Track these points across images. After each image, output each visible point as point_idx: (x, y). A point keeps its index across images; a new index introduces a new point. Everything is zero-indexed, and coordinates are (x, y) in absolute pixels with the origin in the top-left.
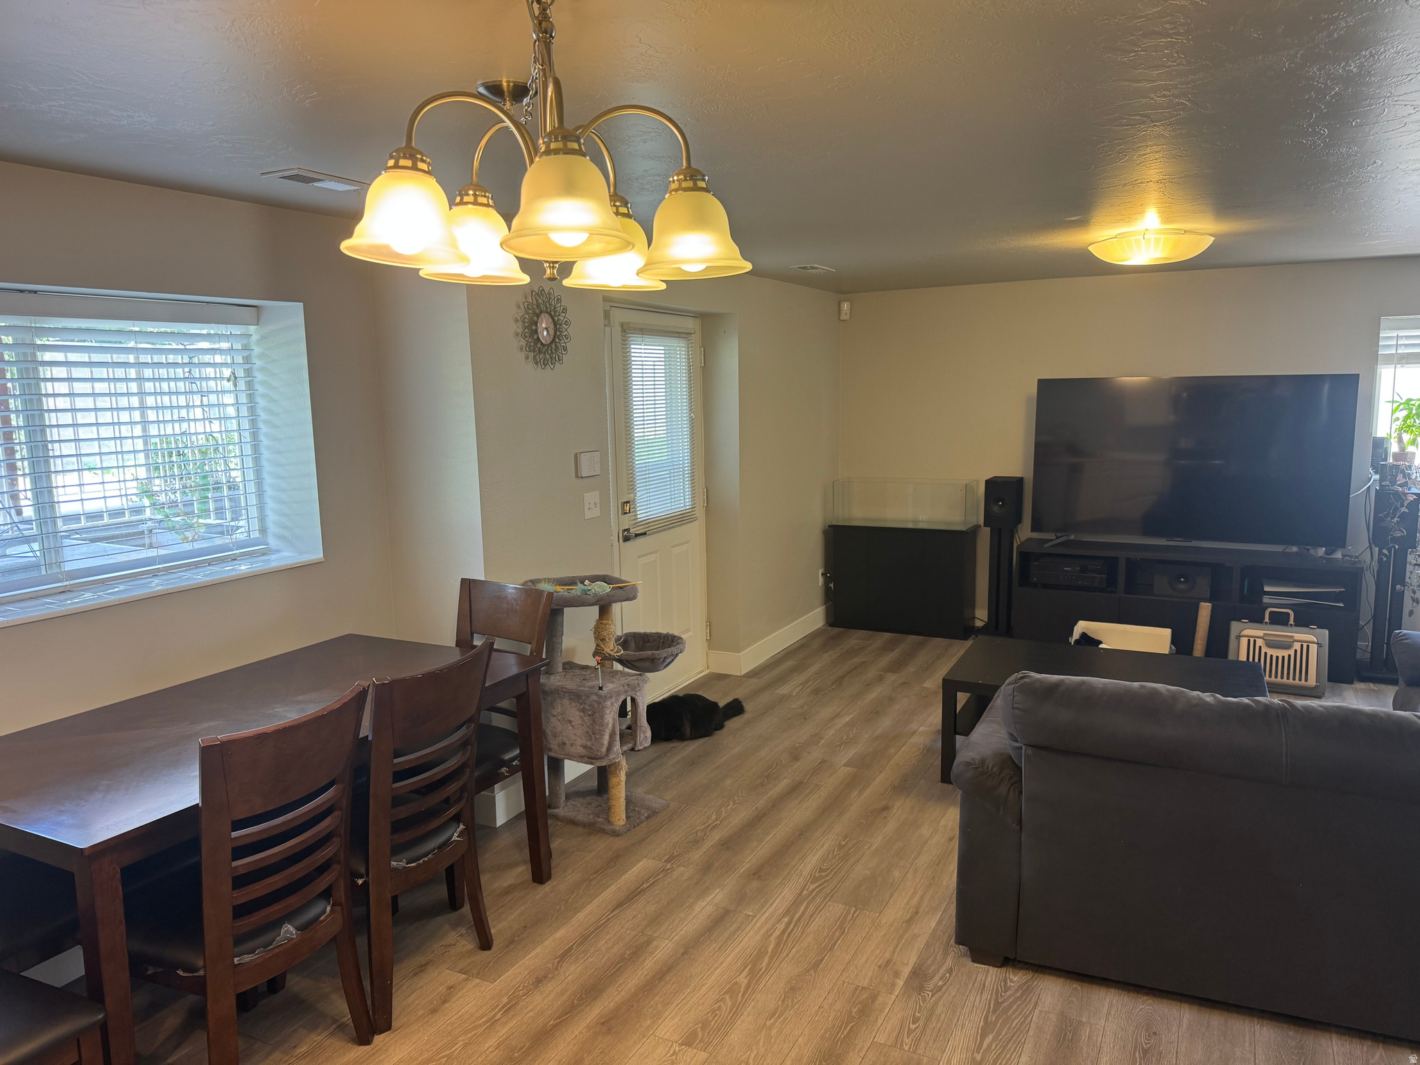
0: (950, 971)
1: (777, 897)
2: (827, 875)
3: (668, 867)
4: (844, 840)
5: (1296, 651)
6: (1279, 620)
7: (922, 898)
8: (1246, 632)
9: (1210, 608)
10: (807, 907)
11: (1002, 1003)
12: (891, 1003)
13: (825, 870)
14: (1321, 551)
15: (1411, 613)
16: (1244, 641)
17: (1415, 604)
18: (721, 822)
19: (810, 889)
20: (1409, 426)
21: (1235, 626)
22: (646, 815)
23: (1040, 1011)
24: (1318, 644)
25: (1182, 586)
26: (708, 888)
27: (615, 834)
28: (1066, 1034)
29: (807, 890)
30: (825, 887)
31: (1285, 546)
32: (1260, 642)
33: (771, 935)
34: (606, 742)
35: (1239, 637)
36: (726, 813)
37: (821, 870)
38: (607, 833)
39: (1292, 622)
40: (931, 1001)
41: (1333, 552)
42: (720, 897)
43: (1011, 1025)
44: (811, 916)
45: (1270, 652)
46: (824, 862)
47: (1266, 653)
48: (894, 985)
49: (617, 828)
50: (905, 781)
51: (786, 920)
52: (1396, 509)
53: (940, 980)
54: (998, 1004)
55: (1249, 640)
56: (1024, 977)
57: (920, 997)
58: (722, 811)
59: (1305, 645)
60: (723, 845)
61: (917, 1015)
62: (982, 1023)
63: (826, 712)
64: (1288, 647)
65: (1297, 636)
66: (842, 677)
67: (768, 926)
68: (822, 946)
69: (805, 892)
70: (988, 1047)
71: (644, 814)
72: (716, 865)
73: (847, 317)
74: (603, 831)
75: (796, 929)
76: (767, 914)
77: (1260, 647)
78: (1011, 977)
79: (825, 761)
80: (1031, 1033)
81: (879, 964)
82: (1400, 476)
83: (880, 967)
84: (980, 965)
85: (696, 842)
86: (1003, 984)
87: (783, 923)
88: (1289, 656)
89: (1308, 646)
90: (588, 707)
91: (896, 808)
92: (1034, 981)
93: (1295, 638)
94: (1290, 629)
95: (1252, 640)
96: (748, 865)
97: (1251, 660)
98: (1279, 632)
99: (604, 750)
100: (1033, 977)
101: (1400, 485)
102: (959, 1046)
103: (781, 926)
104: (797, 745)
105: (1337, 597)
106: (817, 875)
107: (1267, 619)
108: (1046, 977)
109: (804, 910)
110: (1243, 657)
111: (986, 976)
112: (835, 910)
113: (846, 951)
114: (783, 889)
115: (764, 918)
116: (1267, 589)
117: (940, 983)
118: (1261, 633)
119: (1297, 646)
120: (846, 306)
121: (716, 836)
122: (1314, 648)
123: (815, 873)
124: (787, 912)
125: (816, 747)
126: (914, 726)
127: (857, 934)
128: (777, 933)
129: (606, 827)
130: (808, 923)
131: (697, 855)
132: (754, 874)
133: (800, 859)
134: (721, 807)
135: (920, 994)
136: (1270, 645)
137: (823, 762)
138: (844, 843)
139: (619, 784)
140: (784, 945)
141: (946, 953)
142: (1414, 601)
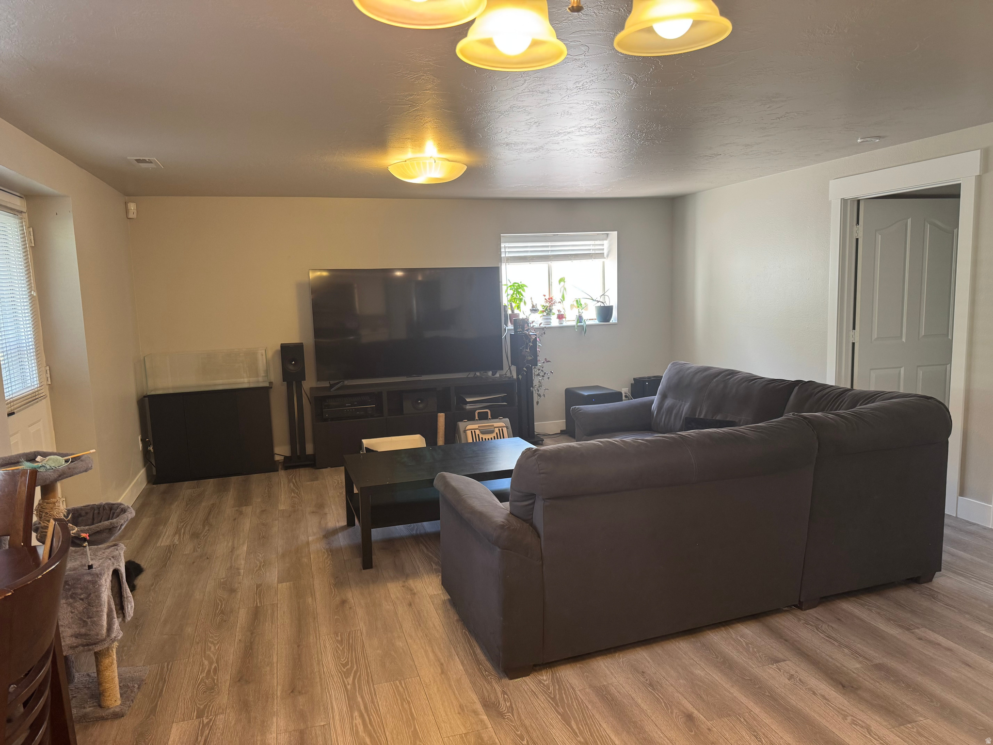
0: (504, 693)
1: (331, 701)
2: (352, 667)
3: (206, 721)
4: (338, 636)
5: (497, 433)
6: (483, 417)
7: (433, 652)
8: (469, 427)
9: (444, 416)
10: (362, 697)
11: (555, 697)
12: (494, 734)
13: (347, 663)
14: (490, 373)
15: (538, 403)
16: (469, 433)
17: (539, 397)
18: (217, 662)
19: (350, 682)
20: (515, 299)
21: (461, 425)
22: (136, 686)
23: (579, 691)
24: (506, 427)
25: (421, 406)
26: (263, 722)
27: (117, 716)
28: (607, 697)
29: (348, 684)
30: (360, 676)
31: (468, 373)
32: (477, 432)
33: (357, 732)
34: (105, 623)
35: (465, 431)
36: (214, 655)
37: (344, 666)
38: (107, 719)
39: (490, 417)
40: (516, 718)
41: (496, 373)
42: (282, 724)
43: (575, 708)
44: (373, 702)
45: (484, 436)
46: (339, 658)
47: (482, 438)
48: (482, 721)
49: (117, 710)
50: (337, 577)
51: (356, 714)
52: (527, 344)
53: (505, 702)
54: (554, 699)
55: (472, 432)
56: (548, 675)
57: (507, 720)
58: (209, 655)
59: (500, 429)
60: (239, 681)
61: (519, 733)
62: (559, 717)
63: (222, 548)
64: (492, 432)
65: (496, 425)
66: (207, 519)
67: (347, 726)
68: (405, 720)
69: (349, 687)
70: (579, 730)
71: (134, 686)
72: (251, 698)
73: (134, 216)
74: (103, 719)
75: (371, 717)
76: (337, 717)
77: (478, 435)
78: (542, 678)
79: (261, 585)
80: (590, 707)
81: (457, 712)
82: (526, 325)
83: (459, 713)
84: (517, 680)
85: (212, 689)
86: (542, 685)
87: (357, 718)
88: (494, 437)
89: (502, 429)
90: (79, 591)
91: (351, 599)
92: (556, 674)
93: (495, 426)
94: (490, 421)
95: (473, 431)
96: (279, 688)
97: (475, 441)
98: (485, 424)
99: (104, 631)
100: (552, 672)
101: (527, 330)
102: (563, 738)
103: (358, 721)
104: (222, 580)
105: (503, 399)
106: (345, 670)
107: (477, 418)
108: (559, 668)
109: (362, 700)
110: (470, 440)
111: (528, 685)
112: (384, 691)
113: (425, 714)
114: (329, 693)
115: (337, 723)
116: (468, 400)
117: (508, 704)
118: (476, 426)
119: (497, 430)
120: (132, 207)
121: (225, 678)
122: (505, 429)
123: (341, 670)
124: (351, 708)
125: (241, 577)
126: (303, 538)
127: (419, 698)
128: (361, 728)
129: (104, 713)
130: (376, 708)
131: (224, 698)
132: (292, 692)
133: (319, 664)
134: (205, 653)
135: (504, 719)
136: (483, 433)
137: (258, 586)
138: (339, 638)
139: (112, 663)
140: (376, 733)
141: (489, 683)
142: (538, 395)
